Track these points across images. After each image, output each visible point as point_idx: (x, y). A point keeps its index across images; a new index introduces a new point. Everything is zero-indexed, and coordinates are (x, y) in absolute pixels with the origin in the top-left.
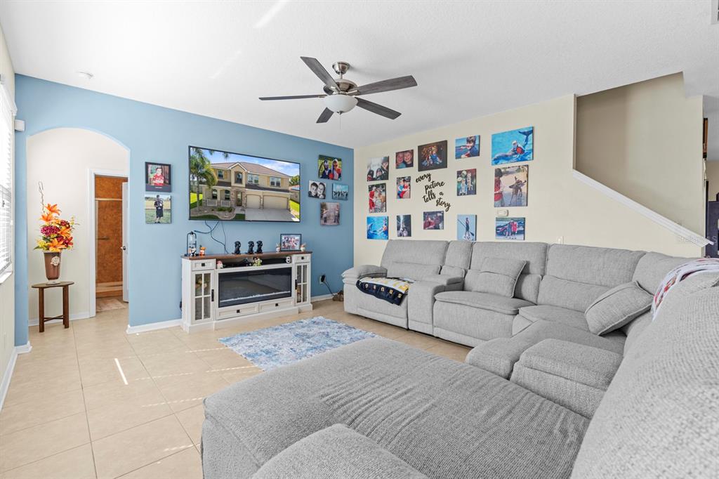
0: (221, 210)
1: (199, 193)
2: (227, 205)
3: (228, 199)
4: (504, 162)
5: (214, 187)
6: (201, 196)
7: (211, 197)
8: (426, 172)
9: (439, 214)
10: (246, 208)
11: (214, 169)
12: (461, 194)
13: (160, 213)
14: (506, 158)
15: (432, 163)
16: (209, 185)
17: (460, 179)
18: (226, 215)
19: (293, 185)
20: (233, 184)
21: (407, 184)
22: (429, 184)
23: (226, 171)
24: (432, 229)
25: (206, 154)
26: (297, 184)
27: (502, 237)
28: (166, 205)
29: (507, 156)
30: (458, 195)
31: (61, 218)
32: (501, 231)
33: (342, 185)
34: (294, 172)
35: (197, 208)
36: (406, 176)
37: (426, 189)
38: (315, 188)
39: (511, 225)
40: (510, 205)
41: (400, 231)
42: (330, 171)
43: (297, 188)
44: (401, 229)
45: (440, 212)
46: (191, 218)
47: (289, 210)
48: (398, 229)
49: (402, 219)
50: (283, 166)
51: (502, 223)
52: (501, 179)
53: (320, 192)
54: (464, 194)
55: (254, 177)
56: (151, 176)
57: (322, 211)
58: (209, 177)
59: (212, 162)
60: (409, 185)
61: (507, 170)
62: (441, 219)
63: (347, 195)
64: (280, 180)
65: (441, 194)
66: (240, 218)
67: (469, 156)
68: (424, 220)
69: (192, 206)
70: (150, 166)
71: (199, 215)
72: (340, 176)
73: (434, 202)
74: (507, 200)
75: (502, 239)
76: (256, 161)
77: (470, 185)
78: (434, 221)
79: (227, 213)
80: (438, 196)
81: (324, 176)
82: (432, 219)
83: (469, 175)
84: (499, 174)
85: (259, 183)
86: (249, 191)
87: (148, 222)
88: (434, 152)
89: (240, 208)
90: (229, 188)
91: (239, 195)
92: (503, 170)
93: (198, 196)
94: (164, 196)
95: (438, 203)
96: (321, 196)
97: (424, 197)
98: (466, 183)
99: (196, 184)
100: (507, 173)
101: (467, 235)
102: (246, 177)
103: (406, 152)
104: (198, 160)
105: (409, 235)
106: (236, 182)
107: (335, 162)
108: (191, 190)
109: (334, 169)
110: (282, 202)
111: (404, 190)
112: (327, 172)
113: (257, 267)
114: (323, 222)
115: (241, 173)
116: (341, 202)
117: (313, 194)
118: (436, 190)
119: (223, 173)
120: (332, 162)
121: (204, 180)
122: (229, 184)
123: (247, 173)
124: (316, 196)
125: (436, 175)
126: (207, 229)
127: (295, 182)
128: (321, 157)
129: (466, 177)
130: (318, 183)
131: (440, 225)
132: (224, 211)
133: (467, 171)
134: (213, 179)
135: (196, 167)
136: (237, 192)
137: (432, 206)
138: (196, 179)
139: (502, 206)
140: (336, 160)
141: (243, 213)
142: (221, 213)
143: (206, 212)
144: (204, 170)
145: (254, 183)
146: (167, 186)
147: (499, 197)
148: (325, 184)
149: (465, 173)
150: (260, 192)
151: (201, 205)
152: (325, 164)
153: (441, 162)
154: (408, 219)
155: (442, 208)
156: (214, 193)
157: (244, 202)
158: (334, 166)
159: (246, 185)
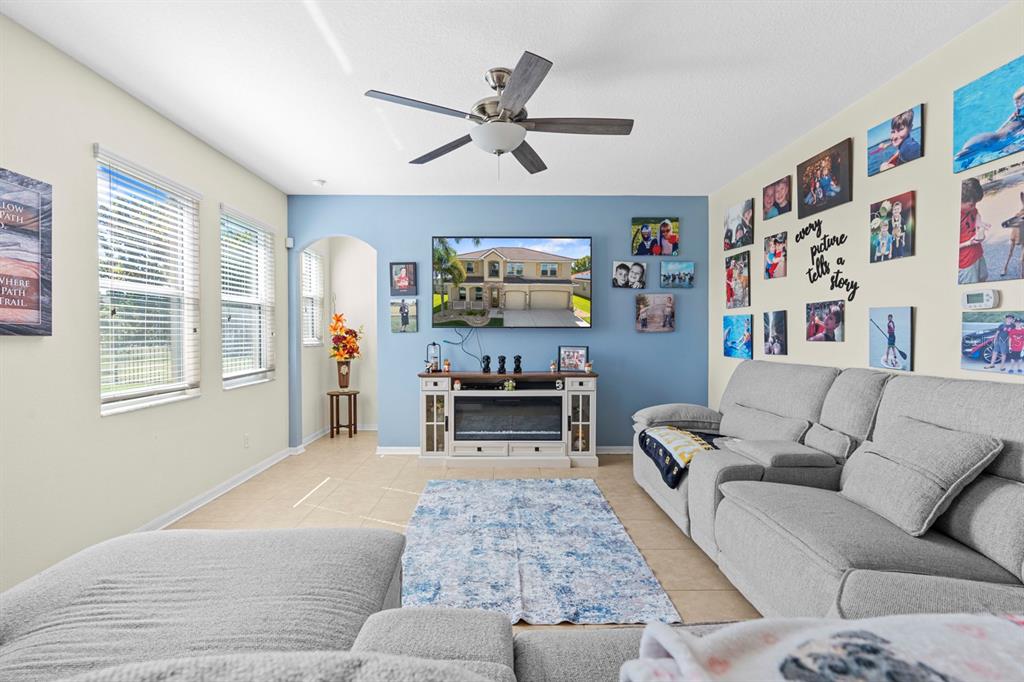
0: (471, 313)
1: (443, 293)
2: (480, 305)
3: (479, 298)
4: (987, 156)
5: (461, 285)
6: (446, 298)
7: (458, 297)
8: (812, 219)
9: (834, 308)
10: (506, 309)
11: (462, 262)
12: (879, 259)
13: (405, 321)
14: (993, 144)
15: (821, 196)
16: (456, 283)
17: (877, 222)
18: (477, 321)
19: (578, 272)
20: (486, 278)
21: (780, 248)
22: (818, 242)
23: (477, 263)
24: (820, 340)
25: (451, 243)
26: (586, 270)
27: (981, 366)
28: (412, 311)
29: (995, 139)
30: (872, 261)
31: (348, 326)
32: (976, 351)
33: (681, 262)
34: (581, 251)
35: (441, 313)
36: (778, 231)
37: (813, 254)
38: (624, 272)
39: (1004, 333)
40: (1003, 277)
41: (769, 344)
42: (655, 241)
43: (586, 275)
44: (771, 339)
45: (836, 303)
46: (435, 325)
47: (572, 310)
48: (766, 340)
49: (771, 318)
50: (562, 245)
51: (980, 328)
52: (978, 205)
53: (634, 278)
54: (886, 258)
55: (516, 267)
56: (396, 278)
57: (639, 309)
58: (456, 272)
59: (459, 253)
60: (784, 250)
61: (997, 177)
62: (839, 317)
63: (691, 279)
64: (556, 266)
65: (840, 261)
66: (497, 323)
67: (897, 162)
68: (808, 321)
69: (436, 310)
70: (394, 267)
71: (444, 321)
72: (675, 247)
73: (826, 279)
74: (993, 261)
75: (979, 372)
76: (519, 243)
77: (900, 234)
78: (827, 323)
79: (479, 317)
80: (834, 267)
81: (642, 250)
82: (821, 319)
83: (898, 209)
84: (973, 192)
85: (524, 273)
86: (508, 286)
87: (394, 331)
88: (826, 172)
89: (496, 310)
90: (480, 285)
91: (495, 293)
92: (983, 182)
93: (442, 298)
94: (410, 301)
95: (836, 283)
96: (637, 285)
97: (809, 272)
98: (890, 230)
99: (440, 283)
100: (997, 186)
101: (891, 357)
102: (505, 267)
103: (778, 182)
104: (442, 253)
105: (784, 351)
106: (491, 275)
107: (665, 225)
108: (435, 292)
109: (661, 237)
110: (561, 298)
111: (775, 260)
112: (648, 245)
113: (508, 392)
114: (640, 326)
115: (498, 263)
116: (677, 291)
117: (621, 282)
118: (830, 255)
119: (473, 266)
120: (659, 225)
121: (450, 276)
122: (481, 279)
123: (506, 262)
124: (627, 285)
125: (833, 220)
126: (458, 339)
127: (581, 267)
128: (635, 221)
129: (890, 214)
130: (629, 264)
131: (837, 332)
132: (475, 315)
133: (893, 201)
134: (461, 275)
135: (440, 262)
136: (492, 289)
137: (822, 291)
138: (439, 277)
139: (981, 280)
140: (667, 221)
141: (500, 316)
142: (471, 317)
143: (453, 317)
144: (449, 264)
145: (515, 274)
146: (414, 288)
147: (971, 255)
148: (644, 265)
149: (887, 205)
150: (525, 287)
151: (446, 308)
152: (644, 230)
153: (838, 189)
154: (781, 318)
155: (841, 294)
156: (462, 292)
157: (502, 301)
158: (662, 232)
159: (505, 278)
